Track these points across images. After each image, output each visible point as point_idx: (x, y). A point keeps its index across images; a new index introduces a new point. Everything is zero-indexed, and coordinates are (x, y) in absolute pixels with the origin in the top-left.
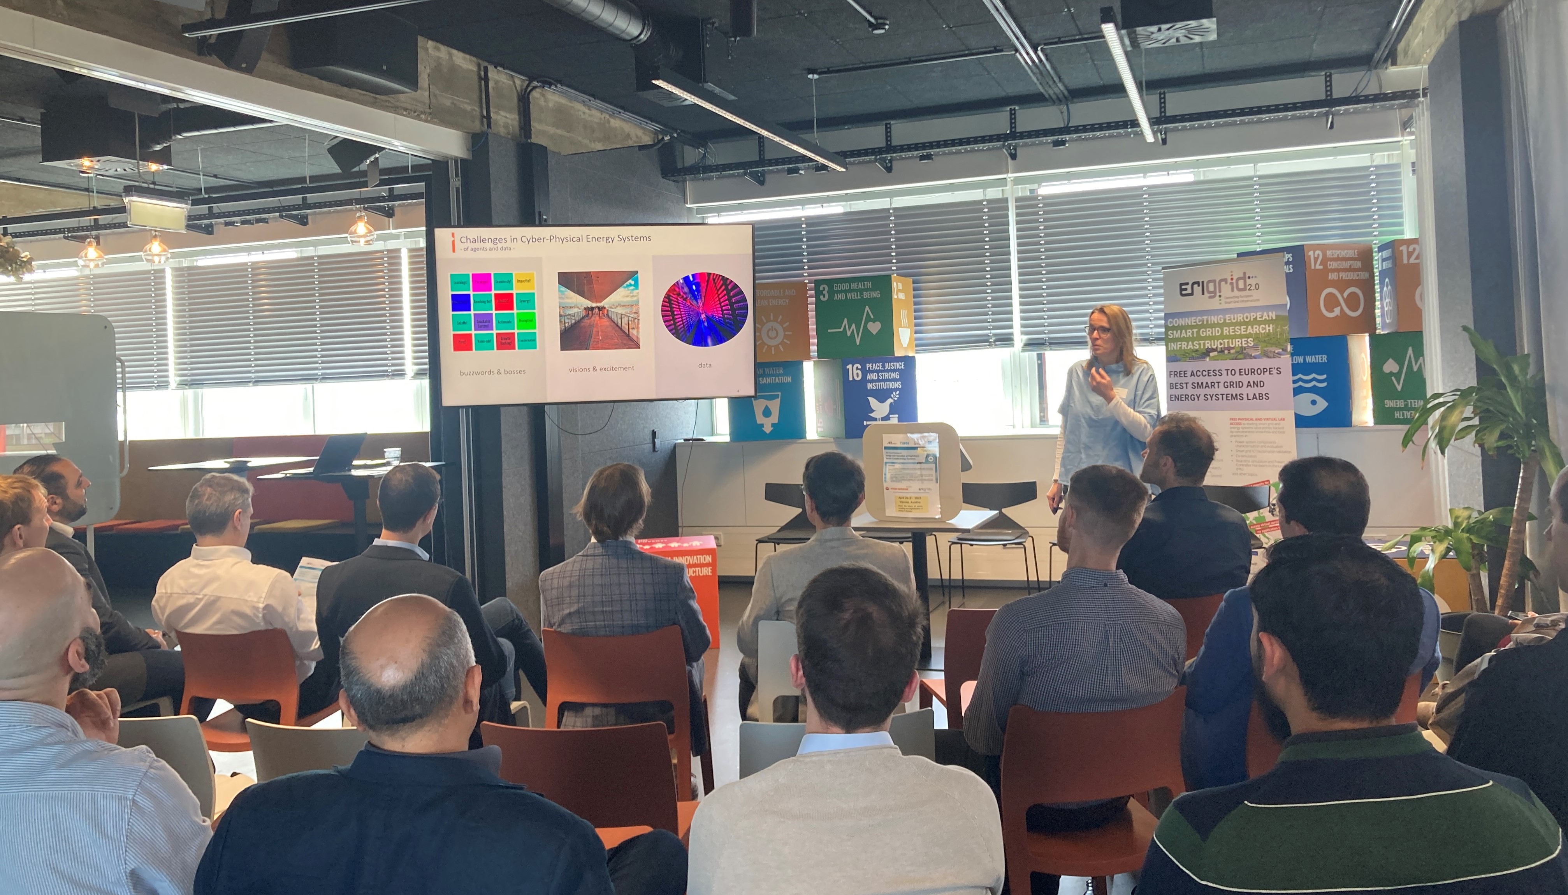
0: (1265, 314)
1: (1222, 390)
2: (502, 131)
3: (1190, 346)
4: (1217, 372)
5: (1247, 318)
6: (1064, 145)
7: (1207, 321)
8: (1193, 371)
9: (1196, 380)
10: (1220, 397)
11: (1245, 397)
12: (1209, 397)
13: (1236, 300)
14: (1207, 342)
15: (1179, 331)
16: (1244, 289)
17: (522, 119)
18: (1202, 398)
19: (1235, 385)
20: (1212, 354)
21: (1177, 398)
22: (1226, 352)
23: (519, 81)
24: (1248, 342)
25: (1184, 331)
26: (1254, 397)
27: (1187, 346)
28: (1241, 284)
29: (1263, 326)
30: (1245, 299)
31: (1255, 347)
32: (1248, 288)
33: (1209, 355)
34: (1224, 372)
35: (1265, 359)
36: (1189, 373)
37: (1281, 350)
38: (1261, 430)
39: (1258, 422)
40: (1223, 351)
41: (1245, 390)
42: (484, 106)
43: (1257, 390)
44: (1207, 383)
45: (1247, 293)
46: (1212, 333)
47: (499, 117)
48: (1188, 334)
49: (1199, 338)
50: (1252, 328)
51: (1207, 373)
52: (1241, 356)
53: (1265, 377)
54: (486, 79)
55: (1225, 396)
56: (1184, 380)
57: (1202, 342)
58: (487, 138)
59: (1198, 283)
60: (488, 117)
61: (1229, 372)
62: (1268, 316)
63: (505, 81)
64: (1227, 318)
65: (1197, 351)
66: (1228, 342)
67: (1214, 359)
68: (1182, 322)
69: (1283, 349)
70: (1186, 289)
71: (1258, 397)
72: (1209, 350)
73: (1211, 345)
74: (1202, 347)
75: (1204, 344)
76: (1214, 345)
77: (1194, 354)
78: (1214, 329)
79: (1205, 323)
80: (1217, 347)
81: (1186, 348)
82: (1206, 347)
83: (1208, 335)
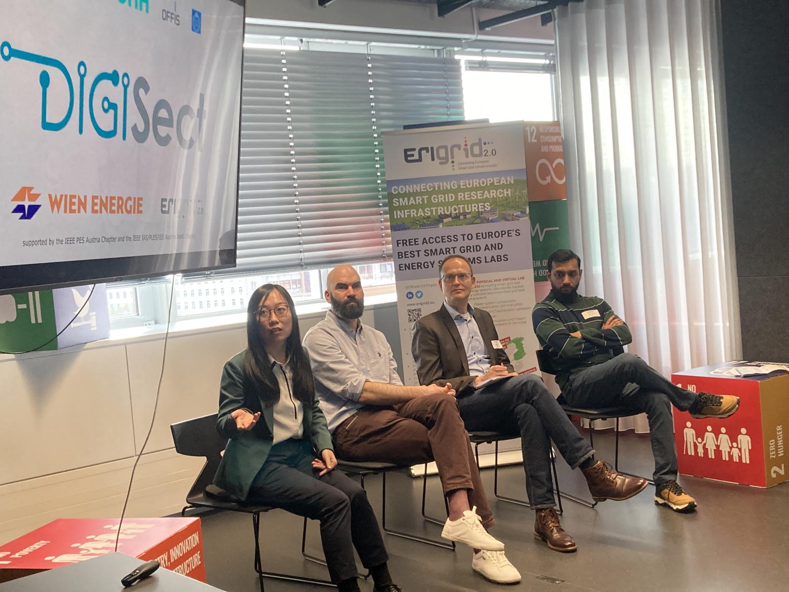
0: (503, 178)
3: (421, 213)
4: (452, 238)
5: (483, 183)
7: (439, 187)
8: (425, 239)
9: (429, 247)
11: (483, 260)
13: (472, 165)
14: (439, 208)
15: (406, 199)
16: (480, 155)
19: (472, 250)
20: (445, 220)
21: (407, 267)
22: (462, 217)
24: (484, 206)
25: (412, 198)
26: (493, 259)
27: (417, 214)
28: (476, 150)
29: (502, 191)
30: (481, 164)
31: (492, 211)
32: (484, 154)
33: (443, 222)
34: (460, 238)
35: (503, 222)
36: (420, 241)
37: (520, 213)
38: (500, 290)
39: (498, 282)
40: (459, 217)
41: (482, 254)
43: (495, 253)
44: (441, 249)
45: (483, 158)
46: (445, 199)
48: (417, 201)
49: (430, 204)
50: (489, 192)
51: (440, 239)
52: (478, 221)
53: (504, 240)
56: (414, 248)
57: (434, 209)
59: (427, 149)
61: (466, 237)
62: (507, 181)
64: (462, 184)
65: (428, 217)
66: (464, 208)
67: (449, 225)
68: (409, 189)
69: (522, 212)
70: (412, 155)
71: (496, 259)
72: (442, 217)
73: (444, 211)
74: (434, 214)
75: (436, 210)
76: (448, 211)
77: (425, 221)
78: (446, 195)
79: (437, 189)
80: (451, 213)
81: (416, 216)
82: (439, 214)
83: (440, 201)
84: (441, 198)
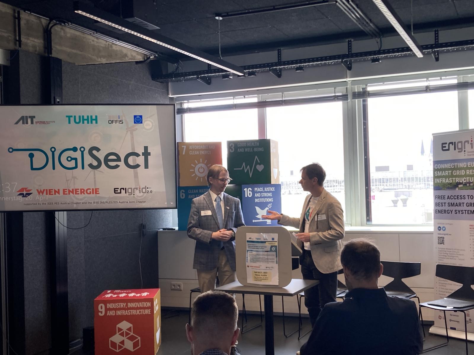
1: (465, 208)
2: (31, 49)
3: (447, 181)
4: (463, 197)
6: (379, 61)
7: (457, 166)
8: (448, 196)
9: (450, 201)
10: (464, 212)
12: (457, 212)
14: (457, 178)
15: (441, 172)
17: (46, 42)
18: (453, 212)
19: (473, 205)
20: (460, 186)
21: (440, 212)
22: (468, 185)
23: (44, 21)
25: (444, 172)
27: (445, 181)
33: (458, 187)
34: (467, 197)
42: (17, 34)
44: (457, 203)
46: (460, 173)
47: (29, 41)
48: (446, 173)
49: (452, 176)
51: (456, 197)
54: (19, 18)
55: (467, 211)
56: (443, 201)
58: (18, 53)
59: (452, 143)
60: (20, 41)
61: (470, 197)
63: (34, 20)
64: (469, 165)
65: (451, 184)
66: (469, 179)
67: (461, 189)
68: (443, 166)
70: (445, 147)
72: (458, 184)
73: (459, 180)
74: (454, 182)
75: (455, 179)
76: (461, 181)
77: (449, 186)
78: (461, 171)
79: (456, 167)
80: (462, 182)
81: (445, 182)
82: (457, 182)
83: (457, 174)
84: (458, 173)
